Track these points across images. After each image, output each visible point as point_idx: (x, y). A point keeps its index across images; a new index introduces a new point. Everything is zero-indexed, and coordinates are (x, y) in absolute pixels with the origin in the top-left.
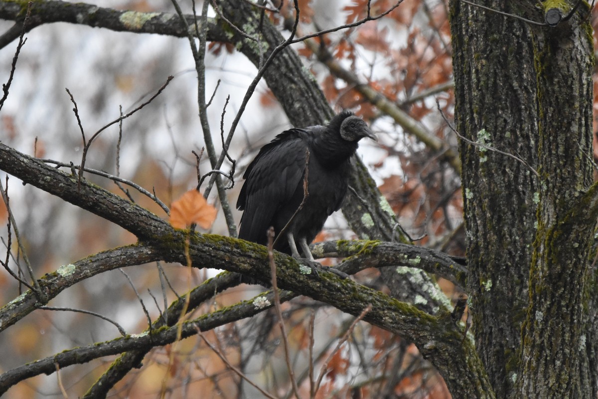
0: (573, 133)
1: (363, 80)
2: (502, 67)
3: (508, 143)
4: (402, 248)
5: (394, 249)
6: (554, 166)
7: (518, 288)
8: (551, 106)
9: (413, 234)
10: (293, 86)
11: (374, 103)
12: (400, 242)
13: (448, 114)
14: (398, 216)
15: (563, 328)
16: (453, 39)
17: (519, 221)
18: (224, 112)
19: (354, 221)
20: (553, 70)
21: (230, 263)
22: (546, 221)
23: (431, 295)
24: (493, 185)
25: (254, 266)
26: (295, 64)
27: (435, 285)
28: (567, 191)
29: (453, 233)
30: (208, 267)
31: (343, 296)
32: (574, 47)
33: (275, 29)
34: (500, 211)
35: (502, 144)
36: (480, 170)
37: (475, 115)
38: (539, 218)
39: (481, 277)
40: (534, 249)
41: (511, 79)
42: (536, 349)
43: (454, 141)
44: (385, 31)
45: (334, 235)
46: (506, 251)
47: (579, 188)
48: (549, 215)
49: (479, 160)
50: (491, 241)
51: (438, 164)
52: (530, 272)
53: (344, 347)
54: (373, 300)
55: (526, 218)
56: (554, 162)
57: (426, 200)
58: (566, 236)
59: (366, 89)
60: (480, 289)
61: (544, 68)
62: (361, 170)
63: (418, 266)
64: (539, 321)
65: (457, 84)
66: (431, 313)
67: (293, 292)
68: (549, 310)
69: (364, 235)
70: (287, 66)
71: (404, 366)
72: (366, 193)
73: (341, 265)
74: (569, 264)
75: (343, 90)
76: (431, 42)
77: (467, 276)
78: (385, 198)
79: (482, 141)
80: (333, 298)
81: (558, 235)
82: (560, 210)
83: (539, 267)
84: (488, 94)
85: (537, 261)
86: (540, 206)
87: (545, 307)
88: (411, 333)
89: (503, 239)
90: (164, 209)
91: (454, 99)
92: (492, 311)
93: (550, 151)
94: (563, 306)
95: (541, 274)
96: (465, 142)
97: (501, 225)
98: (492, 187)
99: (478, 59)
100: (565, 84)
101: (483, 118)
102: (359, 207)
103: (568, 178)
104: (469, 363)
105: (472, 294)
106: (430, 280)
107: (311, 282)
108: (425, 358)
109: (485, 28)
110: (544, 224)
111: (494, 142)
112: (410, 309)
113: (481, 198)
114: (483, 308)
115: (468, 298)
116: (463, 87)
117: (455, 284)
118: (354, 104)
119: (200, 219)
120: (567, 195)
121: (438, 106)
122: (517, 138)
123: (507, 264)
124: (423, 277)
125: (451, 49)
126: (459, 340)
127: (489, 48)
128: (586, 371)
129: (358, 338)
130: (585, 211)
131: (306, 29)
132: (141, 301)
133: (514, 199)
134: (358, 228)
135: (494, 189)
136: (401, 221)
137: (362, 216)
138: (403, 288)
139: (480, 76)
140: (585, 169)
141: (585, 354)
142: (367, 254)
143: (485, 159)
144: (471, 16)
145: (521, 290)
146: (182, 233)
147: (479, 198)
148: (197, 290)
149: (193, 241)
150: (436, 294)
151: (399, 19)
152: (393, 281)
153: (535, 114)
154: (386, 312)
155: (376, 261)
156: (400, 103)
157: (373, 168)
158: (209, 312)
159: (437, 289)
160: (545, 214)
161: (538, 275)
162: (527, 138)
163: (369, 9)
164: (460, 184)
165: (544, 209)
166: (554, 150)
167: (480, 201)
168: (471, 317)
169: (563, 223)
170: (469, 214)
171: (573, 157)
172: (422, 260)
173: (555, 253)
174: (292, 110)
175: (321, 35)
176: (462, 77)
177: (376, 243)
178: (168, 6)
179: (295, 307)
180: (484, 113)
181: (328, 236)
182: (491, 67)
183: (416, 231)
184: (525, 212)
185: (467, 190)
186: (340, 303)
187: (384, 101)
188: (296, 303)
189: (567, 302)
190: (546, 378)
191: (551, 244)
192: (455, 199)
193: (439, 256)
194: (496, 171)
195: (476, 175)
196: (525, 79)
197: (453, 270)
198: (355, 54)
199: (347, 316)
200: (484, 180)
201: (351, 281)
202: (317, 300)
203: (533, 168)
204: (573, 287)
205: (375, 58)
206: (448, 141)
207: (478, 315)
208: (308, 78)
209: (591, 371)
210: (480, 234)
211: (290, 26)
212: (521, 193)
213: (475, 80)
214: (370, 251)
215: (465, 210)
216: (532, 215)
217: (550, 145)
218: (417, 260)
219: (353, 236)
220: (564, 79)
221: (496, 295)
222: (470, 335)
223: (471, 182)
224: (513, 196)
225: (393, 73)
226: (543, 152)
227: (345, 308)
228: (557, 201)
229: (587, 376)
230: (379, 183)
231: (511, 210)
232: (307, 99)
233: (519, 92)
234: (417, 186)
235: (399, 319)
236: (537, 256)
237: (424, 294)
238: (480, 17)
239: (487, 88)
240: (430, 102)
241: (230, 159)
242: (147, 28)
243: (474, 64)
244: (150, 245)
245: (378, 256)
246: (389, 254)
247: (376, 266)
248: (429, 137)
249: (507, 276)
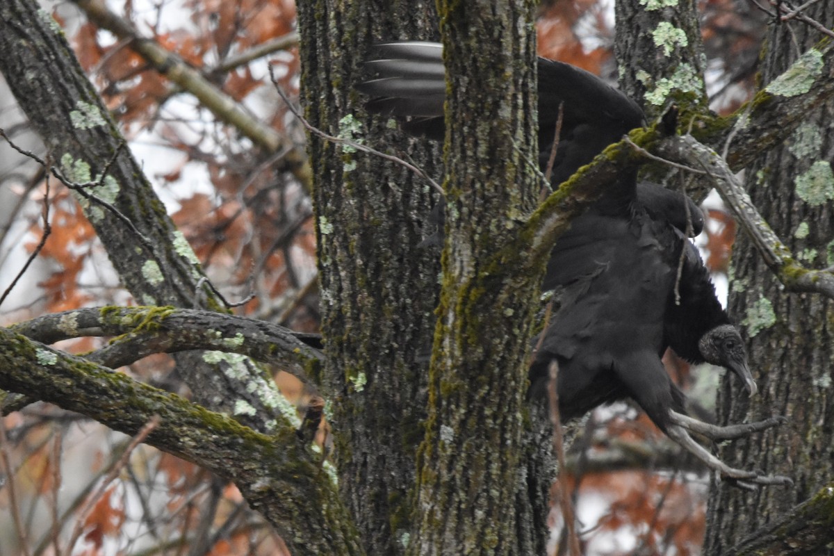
0: (502, 121)
1: (145, 32)
2: (381, 7)
3: (391, 137)
4: (212, 319)
5: (199, 321)
6: (471, 177)
7: (409, 388)
8: (464, 73)
9: (233, 295)
10: (23, 42)
11: (164, 70)
12: (208, 309)
13: (289, 90)
14: (206, 265)
15: (489, 455)
17: (412, 273)
19: (130, 274)
20: (467, 13)
22: (457, 272)
23: (262, 399)
24: (366, 211)
26: (27, 6)
27: (268, 382)
28: (494, 221)
29: (300, 293)
31: (111, 402)
34: (378, 256)
35: (382, 140)
36: (345, 184)
37: (335, 91)
38: (446, 265)
39: (348, 369)
40: (438, 320)
41: (396, 28)
42: (442, 490)
43: (301, 137)
45: (95, 298)
46: (389, 323)
47: (514, 215)
48: (462, 262)
49: (341, 169)
50: (364, 305)
51: (274, 174)
52: (432, 358)
53: (114, 489)
54: (162, 407)
55: (424, 267)
56: (470, 171)
57: (253, 237)
58: (491, 296)
59: (149, 45)
60: (346, 389)
61: (452, 9)
62: (140, 186)
63: (240, 350)
64: (447, 442)
65: (303, 37)
66: (263, 430)
67: (26, 395)
68: (463, 423)
69: (147, 298)
71: (219, 521)
72: (149, 225)
73: (108, 348)
74: (496, 345)
75: (110, 48)
77: (323, 367)
78: (182, 234)
79: (348, 134)
80: (94, 406)
81: (479, 296)
82: (481, 253)
83: (447, 350)
84: (357, 53)
85: (442, 340)
87: (457, 417)
88: (228, 465)
89: (384, 304)
91: (299, 63)
92: (367, 426)
93: (463, 151)
94: (488, 417)
95: (449, 363)
96: (318, 138)
97: (380, 279)
98: (365, 214)
100: (488, 36)
101: (349, 96)
102: (139, 250)
103: (495, 197)
104: (328, 514)
105: (332, 398)
106: (260, 374)
107: (57, 379)
108: (253, 508)
110: (453, 277)
111: (369, 137)
112: (226, 424)
113: (345, 234)
114: (351, 420)
115: (327, 405)
116: (313, 42)
117: (304, 381)
118: (131, 74)
120: (492, 227)
121: (272, 75)
123: (392, 346)
124: (249, 368)
126: (311, 476)
128: (528, 527)
129: (140, 474)
130: (523, 254)
133: (403, 234)
134: (137, 285)
135: (368, 216)
136: (211, 273)
137: (144, 265)
138: (214, 387)
139: (343, 23)
140: (523, 183)
141: (525, 498)
142: (153, 329)
143: (353, 166)
145: (415, 390)
147: (342, 233)
150: (271, 397)
154: (185, 428)
155: (168, 342)
156: (208, 71)
157: (162, 181)
159: (272, 388)
160: (455, 260)
161: (445, 364)
164: (311, 208)
165: (454, 251)
166: (470, 149)
167: (345, 238)
168: (331, 437)
169: (487, 274)
170: (325, 260)
171: (503, 161)
172: (247, 339)
173: (473, 326)
174: (21, 83)
176: (312, 27)
177: (167, 312)
179: (32, 420)
180: (351, 87)
181: (87, 299)
182: (362, 7)
183: (237, 290)
184: (421, 255)
185: (323, 219)
186: (105, 414)
187: (180, 68)
188: (31, 414)
189: (495, 409)
190: (460, 540)
191: (467, 311)
192: (305, 234)
193: (275, 333)
194: (373, 188)
195: (338, 194)
196: (421, 28)
197: (299, 356)
199: (119, 436)
200: (351, 202)
201: (124, 376)
202: (67, 409)
203: (435, 180)
204: (505, 384)
206: (291, 136)
207: (342, 432)
208: (48, 29)
209: (536, 525)
210: (344, 294)
212: (415, 224)
213: (334, 31)
214: (157, 325)
215: (319, 254)
216: (434, 261)
217: (464, 141)
218: (238, 341)
219: (129, 301)
220: (486, 28)
221: (373, 399)
222: (330, 467)
223: (329, 205)
224: (400, 229)
225: (196, 18)
226: (451, 154)
227: (114, 423)
228: (477, 237)
229: (529, 535)
230: (172, 208)
231: (397, 254)
232: (47, 65)
234: (238, 212)
235: (208, 441)
236: (442, 332)
237: (251, 397)
239: (356, 45)
240: (259, 69)
245: (171, 333)
246: (189, 329)
247: (168, 351)
248: (258, 128)
249: (392, 365)
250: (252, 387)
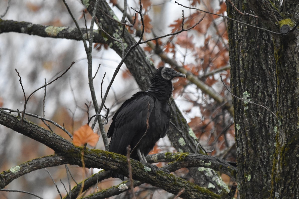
0: (296, 94)
1: (180, 64)
2: (257, 57)
3: (260, 99)
4: (201, 157)
5: (197, 158)
6: (286, 112)
7: (265, 179)
8: (283, 78)
9: (208, 149)
10: (141, 67)
12: (200, 154)
13: (227, 83)
14: (199, 139)
16: (230, 42)
17: (266, 142)
18: (103, 82)
19: (175, 142)
20: (285, 59)
21: (106, 165)
22: (281, 142)
23: (217, 183)
24: (251, 122)
25: (119, 167)
26: (142, 55)
27: (219, 178)
28: (293, 126)
29: (229, 149)
30: (94, 167)
31: (168, 184)
32: (296, 46)
33: (131, 36)
34: (255, 137)
35: (257, 100)
36: (245, 114)
37: (242, 84)
38: (277, 140)
39: (245, 173)
40: (274, 158)
41: (262, 63)
43: (230, 98)
44: (192, 37)
45: (163, 150)
46: (259, 159)
48: (282, 139)
49: (243, 109)
50: (250, 153)
51: (221, 111)
52: (272, 170)
54: (185, 186)
55: (270, 141)
56: (285, 110)
57: (214, 131)
58: (292, 150)
59: (181, 69)
60: (245, 180)
61: (280, 58)
62: (178, 113)
63: (210, 167)
64: (277, 197)
65: (231, 66)
66: (217, 193)
67: (141, 181)
68: (282, 191)
69: (180, 150)
70: (138, 56)
72: (181, 126)
73: (168, 166)
74: (293, 166)
76: (217, 44)
77: (237, 173)
78: (192, 129)
79: (246, 97)
80: (163, 185)
81: (288, 150)
82: (288, 136)
83: (277, 168)
84: (249, 72)
85: (276, 164)
86: (277, 134)
87: (280, 189)
89: (257, 152)
90: (69, 135)
91: (230, 74)
92: (251, 192)
93: (283, 103)
94: (290, 189)
95: (278, 172)
96: (236, 99)
97: (256, 144)
98: (251, 123)
99: (243, 52)
100: (291, 67)
101: (246, 85)
102: (177, 134)
103: (293, 118)
105: (240, 183)
106: (217, 175)
107: (151, 176)
109: (247, 36)
110: (280, 144)
111: (252, 98)
112: (205, 191)
113: (245, 129)
114: (246, 190)
115: (238, 185)
116: (235, 68)
117: (231, 177)
119: (90, 141)
120: (292, 128)
121: (221, 78)
122: (265, 96)
123: (259, 166)
124: (213, 173)
125: (228, 47)
127: (249, 47)
131: (148, 36)
132: (57, 186)
133: (263, 130)
134: (177, 146)
135: (252, 124)
136: (200, 142)
137: (179, 139)
138: (202, 179)
139: (244, 62)
142: (182, 160)
143: (247, 108)
144: (239, 29)
145: (267, 181)
146: (79, 148)
147: (244, 130)
148: (87, 180)
149: (85, 153)
150: (220, 182)
151: (200, 31)
152: (196, 175)
153: (275, 83)
154: (192, 192)
155: (187, 164)
156: (200, 77)
157: (185, 112)
158: (94, 193)
159: (220, 179)
160: (280, 139)
161: (277, 172)
162: (270, 96)
163: (183, 25)
164: (234, 121)
165: (280, 136)
166: (285, 103)
167: (245, 131)
168: (240, 195)
169: (290, 143)
170: (238, 138)
171: (296, 107)
172: (212, 163)
173: (286, 160)
174: (140, 81)
175: (156, 39)
176: (234, 63)
177: (187, 154)
178: (71, 23)
179: (142, 189)
180: (247, 83)
181: (160, 150)
182: (251, 57)
183: (209, 147)
184: (269, 137)
185: (237, 125)
186: (166, 187)
187: (191, 76)
189: (293, 187)
191: (284, 155)
192: (231, 130)
193: (222, 161)
194: (253, 115)
195: (242, 117)
196: (270, 64)
197: (229, 169)
198: (175, 50)
199: (170, 195)
200: (247, 119)
201: (173, 175)
202: (154, 186)
203: (274, 113)
204: (296, 179)
205: (186, 52)
206: (227, 98)
207: (243, 194)
208: (149, 63)
210: (244, 149)
211: (139, 34)
212: (267, 127)
213: (241, 64)
214: (183, 159)
215: (236, 136)
216: (273, 139)
217: (283, 100)
218: (209, 164)
219: (174, 151)
220: (291, 64)
221: (253, 183)
223: (239, 120)
224: (262, 128)
225: (196, 60)
226: (279, 104)
227: (169, 190)
228: (287, 131)
230: (188, 121)
231: (261, 136)
232: (148, 75)
233: (266, 71)
234: (209, 123)
235: (199, 197)
236: (276, 162)
237: (213, 182)
238: (245, 30)
239: (248, 69)
240: (217, 76)
241: (106, 108)
242: (60, 36)
243: (241, 55)
244: (61, 155)
245: (188, 161)
246: (194, 160)
247: (187, 167)
248: (216, 95)
249: (259, 172)
250: (214, 179)
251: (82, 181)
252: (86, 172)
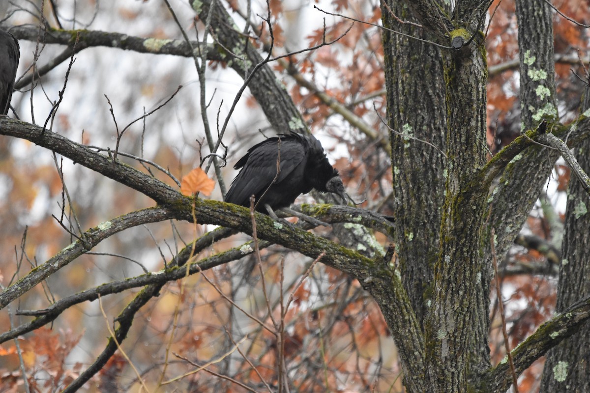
0: (472, 127)
1: (320, 88)
2: (421, 79)
3: (424, 133)
4: (348, 210)
5: (343, 210)
6: (459, 150)
7: (432, 239)
8: (456, 107)
9: (357, 200)
10: (269, 92)
11: (329, 104)
12: (346, 205)
13: (382, 113)
15: (465, 268)
16: (385, 59)
17: (433, 190)
18: (219, 111)
20: (457, 81)
21: (223, 220)
22: (452, 190)
23: (369, 244)
24: (414, 164)
25: (241, 222)
26: (270, 77)
27: (372, 237)
28: (468, 169)
29: (386, 199)
30: (208, 223)
31: (305, 244)
32: (473, 65)
33: (256, 52)
34: (419, 183)
35: (421, 134)
36: (405, 153)
37: (401, 114)
38: (448, 188)
39: (406, 231)
40: (444, 211)
41: (427, 87)
42: (445, 282)
43: (386, 132)
44: (336, 52)
46: (423, 212)
47: (476, 166)
48: (454, 186)
49: (404, 146)
50: (412, 204)
51: (375, 149)
52: (441, 227)
53: (307, 281)
54: (327, 247)
55: (438, 188)
56: (458, 148)
57: (366, 175)
58: (467, 201)
59: (323, 95)
60: (405, 239)
61: (451, 80)
63: (360, 223)
64: (448, 262)
65: (388, 91)
66: (369, 257)
67: (269, 241)
68: (454, 254)
70: (265, 78)
71: (350, 295)
74: (469, 221)
75: (306, 96)
76: (370, 61)
77: (395, 230)
79: (406, 132)
80: (298, 246)
81: (461, 200)
82: (462, 182)
83: (448, 223)
84: (410, 98)
85: (446, 219)
86: (448, 179)
87: (452, 252)
88: (355, 271)
89: (421, 204)
90: (176, 182)
91: (386, 102)
92: (414, 255)
93: (455, 140)
94: (465, 252)
95: (449, 229)
96: (394, 133)
97: (420, 193)
98: (413, 166)
99: (403, 73)
100: (466, 91)
101: (407, 116)
103: (469, 159)
104: (397, 292)
105: (399, 243)
106: (369, 233)
107: (283, 235)
108: (365, 289)
109: (408, 51)
110: (451, 193)
111: (415, 133)
112: (354, 254)
114: (407, 253)
115: (396, 246)
116: (392, 93)
117: (387, 236)
118: (314, 106)
119: (203, 189)
120: (467, 172)
121: (375, 107)
122: (431, 130)
123: (424, 221)
124: (364, 230)
125: (384, 65)
126: (390, 276)
127: (411, 65)
128: (481, 298)
129: (317, 275)
130: (480, 183)
131: (279, 51)
132: (159, 248)
133: (430, 174)
135: (415, 167)
138: (349, 238)
140: (480, 153)
141: (480, 286)
142: (323, 214)
143: (409, 145)
144: (398, 42)
145: (434, 240)
146: (189, 199)
147: (404, 174)
148: (199, 241)
149: (197, 205)
150: (373, 243)
151: (346, 44)
152: (342, 234)
153: (444, 112)
154: (336, 256)
155: (330, 219)
156: (348, 105)
158: (208, 256)
159: (373, 239)
160: (451, 185)
161: (447, 229)
162: (439, 130)
163: (324, 37)
164: (390, 163)
165: (451, 181)
166: (458, 139)
167: (405, 176)
168: (398, 260)
169: (465, 191)
170: (396, 185)
171: (472, 144)
172: (363, 218)
173: (459, 213)
174: (269, 110)
175: (290, 56)
176: (391, 87)
177: (329, 206)
178: (179, 35)
179: (270, 252)
180: (408, 112)
182: (413, 78)
183: (359, 197)
184: (437, 183)
185: (395, 168)
186: (303, 249)
187: (335, 104)
188: (272, 250)
189: (468, 248)
190: (452, 304)
191: (456, 207)
192: (387, 175)
193: (375, 216)
194: (416, 153)
195: (402, 157)
196: (438, 88)
197: (385, 226)
198: (314, 70)
199: (308, 259)
200: (408, 160)
201: (311, 233)
202: (286, 247)
203: (443, 152)
204: (472, 238)
205: (329, 72)
206: (382, 133)
207: (403, 258)
208: (280, 87)
209: (485, 299)
210: (404, 199)
211: (268, 49)
212: (435, 170)
213: (401, 88)
214: (325, 212)
215: (394, 182)
216: (443, 186)
217: (455, 135)
218: (359, 219)
219: (313, 202)
220: (465, 87)
221: (416, 244)
222: (398, 273)
223: (398, 162)
224: (428, 172)
225: (342, 83)
226: (450, 141)
227: (307, 253)
228: (461, 176)
229: (482, 302)
231: (427, 182)
232: (279, 102)
233: (433, 97)
234: (359, 165)
235: (346, 261)
236: (446, 216)
237: (364, 243)
238: (405, 43)
239: (410, 94)
240: (369, 104)
241: (223, 146)
242: (163, 51)
243: (400, 77)
244: (165, 207)
245: (331, 215)
246: (339, 214)
247: (329, 223)
248: (369, 129)
249: (424, 230)
250: (365, 238)
251: (192, 241)
252: (198, 230)
